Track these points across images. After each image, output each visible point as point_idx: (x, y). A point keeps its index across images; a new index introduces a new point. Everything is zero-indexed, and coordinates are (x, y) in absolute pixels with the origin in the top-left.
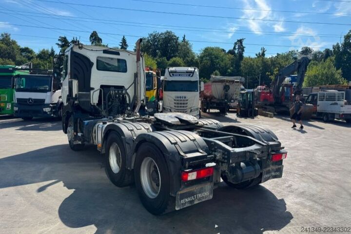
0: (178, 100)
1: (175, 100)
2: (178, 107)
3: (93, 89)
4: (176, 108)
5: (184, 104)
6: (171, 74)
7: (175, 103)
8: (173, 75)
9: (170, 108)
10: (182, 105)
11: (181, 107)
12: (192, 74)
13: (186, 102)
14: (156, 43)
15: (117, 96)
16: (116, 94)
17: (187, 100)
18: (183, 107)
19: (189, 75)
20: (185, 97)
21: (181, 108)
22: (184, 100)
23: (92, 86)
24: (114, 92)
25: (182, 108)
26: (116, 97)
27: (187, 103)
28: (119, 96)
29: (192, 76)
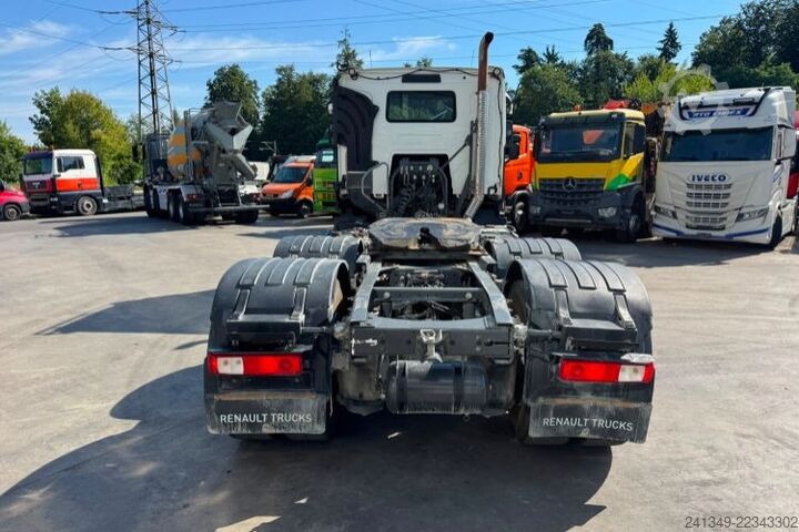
0: (698, 187)
1: (689, 186)
2: (698, 205)
3: (375, 164)
4: (693, 209)
5: (717, 196)
6: (685, 114)
7: (689, 195)
8: (691, 115)
9: (672, 208)
10: (712, 201)
11: (706, 205)
12: (752, 109)
13: (725, 192)
14: (763, 27)
15: (415, 177)
16: (411, 173)
17: (729, 186)
18: (716, 205)
19: (744, 112)
20: (722, 178)
21: (706, 209)
22: (718, 187)
23: (375, 156)
24: (407, 168)
25: (711, 209)
26: (412, 181)
27: (727, 196)
28: (419, 178)
29: (753, 114)
